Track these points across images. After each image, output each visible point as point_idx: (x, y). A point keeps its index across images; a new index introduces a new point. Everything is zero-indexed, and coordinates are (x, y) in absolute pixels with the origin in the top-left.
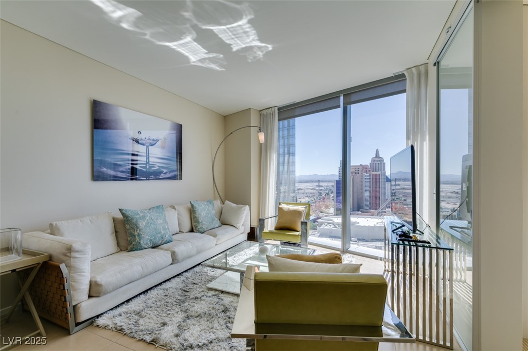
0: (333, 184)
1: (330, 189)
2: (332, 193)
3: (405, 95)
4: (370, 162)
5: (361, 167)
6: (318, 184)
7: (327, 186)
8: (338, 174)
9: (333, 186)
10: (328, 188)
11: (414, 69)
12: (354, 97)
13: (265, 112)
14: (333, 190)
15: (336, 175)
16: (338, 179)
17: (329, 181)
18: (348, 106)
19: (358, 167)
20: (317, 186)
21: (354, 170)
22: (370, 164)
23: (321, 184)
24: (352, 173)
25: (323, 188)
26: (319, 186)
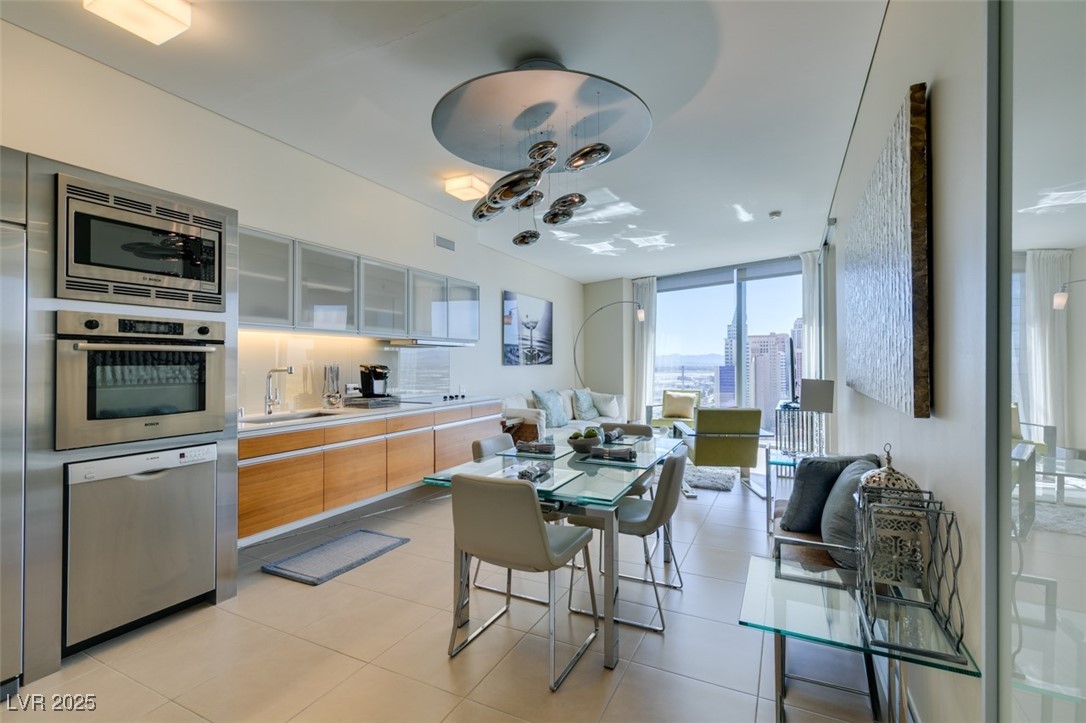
0: (713, 375)
1: (707, 386)
2: (711, 392)
3: (801, 276)
4: (792, 328)
5: (774, 339)
6: (680, 375)
7: (700, 379)
8: (723, 354)
9: (712, 379)
10: (702, 382)
11: (809, 254)
12: (749, 273)
13: (639, 282)
14: (714, 387)
15: (719, 356)
16: (723, 364)
17: (704, 369)
18: (743, 283)
19: (766, 339)
20: (679, 378)
21: (757, 346)
22: (793, 332)
23: (686, 375)
24: (753, 351)
25: (692, 384)
26: (683, 378)
